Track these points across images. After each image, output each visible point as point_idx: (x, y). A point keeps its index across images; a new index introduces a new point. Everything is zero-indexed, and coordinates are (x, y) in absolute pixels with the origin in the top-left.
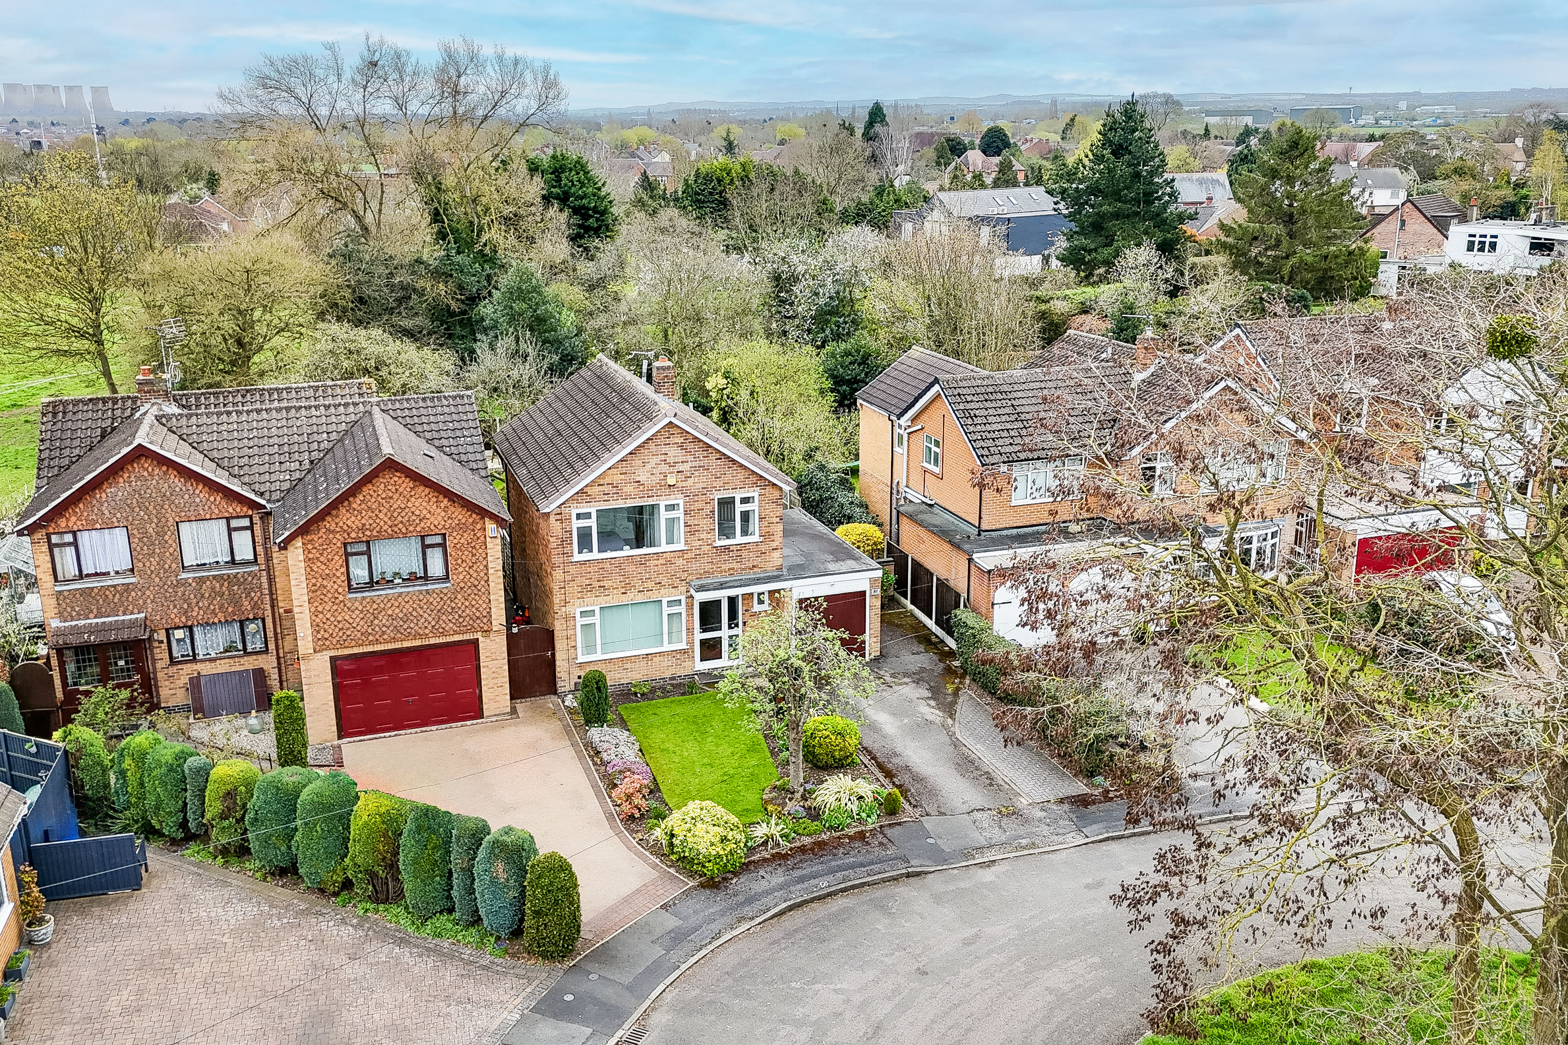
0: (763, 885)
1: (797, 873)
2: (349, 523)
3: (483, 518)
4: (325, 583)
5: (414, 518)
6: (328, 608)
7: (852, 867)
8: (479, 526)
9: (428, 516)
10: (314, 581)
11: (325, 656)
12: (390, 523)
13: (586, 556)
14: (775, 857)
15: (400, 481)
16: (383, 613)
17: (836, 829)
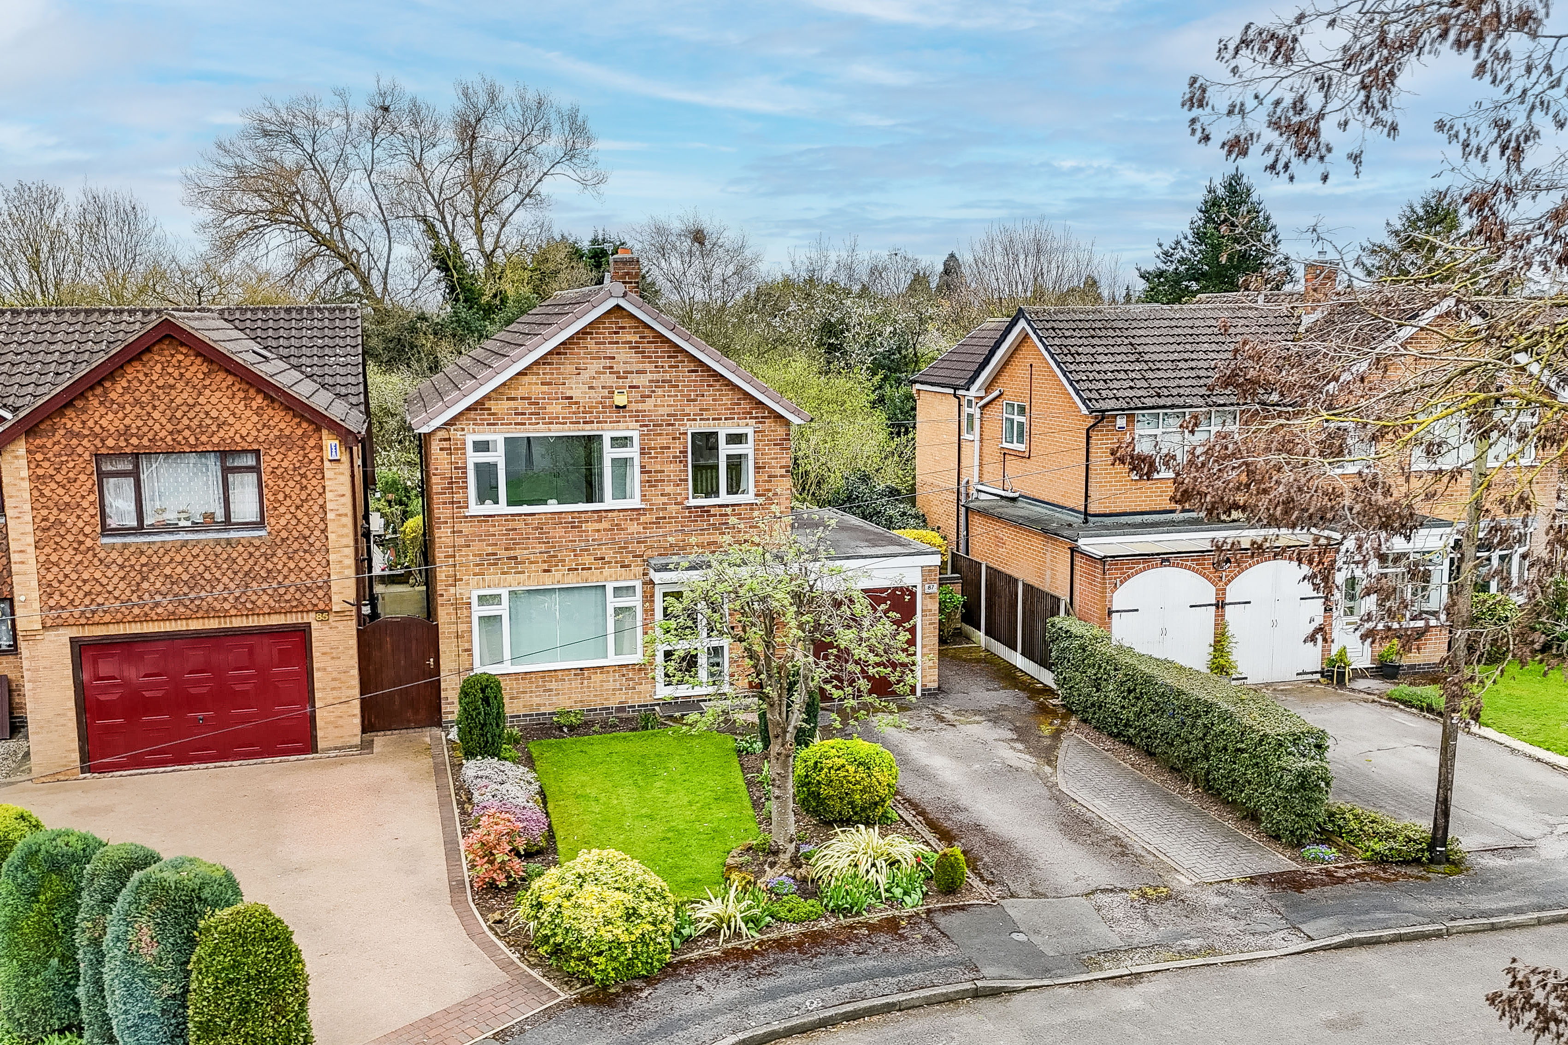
0: (699, 1001)
1: (765, 983)
2: (104, 422)
3: (318, 429)
4: (63, 516)
5: (209, 421)
6: (66, 557)
7: (870, 975)
8: (312, 443)
9: (231, 420)
10: (45, 512)
11: (64, 636)
12: (169, 427)
13: (488, 508)
14: (727, 955)
15: (187, 362)
16: (157, 572)
17: (846, 912)
